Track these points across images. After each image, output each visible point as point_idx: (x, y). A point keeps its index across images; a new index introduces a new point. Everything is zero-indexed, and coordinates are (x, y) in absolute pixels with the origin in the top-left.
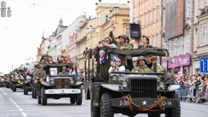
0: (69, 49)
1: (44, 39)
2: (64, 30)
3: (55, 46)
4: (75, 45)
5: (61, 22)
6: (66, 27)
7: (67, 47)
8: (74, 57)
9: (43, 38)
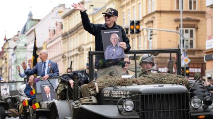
0: (48, 46)
1: (7, 40)
2: (37, 24)
3: (26, 45)
4: (61, 38)
5: (30, 15)
6: (39, 20)
7: (44, 43)
8: (59, 56)
9: (5, 39)
